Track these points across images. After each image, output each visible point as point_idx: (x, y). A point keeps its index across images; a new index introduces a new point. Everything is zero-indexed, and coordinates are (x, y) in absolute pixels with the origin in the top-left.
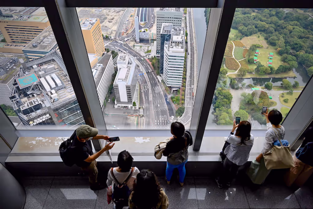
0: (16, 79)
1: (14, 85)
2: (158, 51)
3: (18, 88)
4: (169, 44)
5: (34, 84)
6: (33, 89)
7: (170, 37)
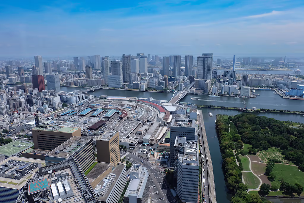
0: (29, 184)
1: (24, 189)
2: (171, 163)
3: (27, 193)
4: (183, 156)
5: (43, 190)
6: (41, 196)
7: (184, 149)
